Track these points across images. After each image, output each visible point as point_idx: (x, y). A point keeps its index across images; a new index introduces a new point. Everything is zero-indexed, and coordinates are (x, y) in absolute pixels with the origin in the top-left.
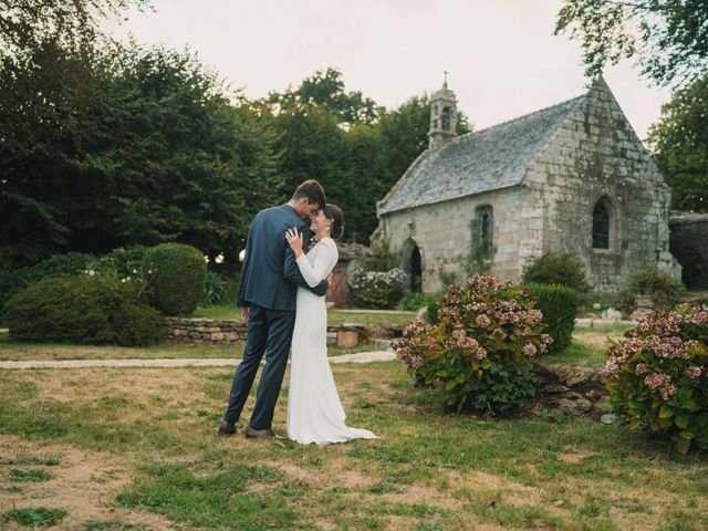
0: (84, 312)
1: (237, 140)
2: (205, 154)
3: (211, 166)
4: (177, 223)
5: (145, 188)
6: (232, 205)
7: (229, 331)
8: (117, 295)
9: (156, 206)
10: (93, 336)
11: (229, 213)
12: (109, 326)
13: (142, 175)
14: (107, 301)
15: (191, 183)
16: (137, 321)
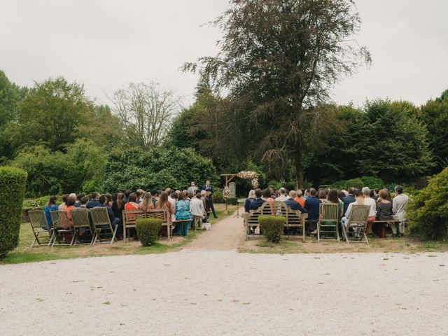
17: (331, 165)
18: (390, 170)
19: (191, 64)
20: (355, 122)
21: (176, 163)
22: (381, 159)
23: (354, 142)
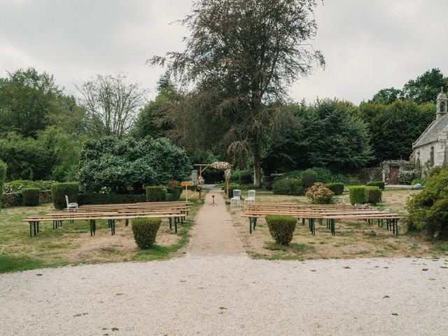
0: (286, 188)
10: (288, 193)
12: (291, 191)
14: (291, 185)
16: (298, 190)
17: (286, 155)
18: (337, 162)
19: (160, 58)
20: (307, 119)
21: (152, 153)
22: (329, 152)
23: (306, 136)
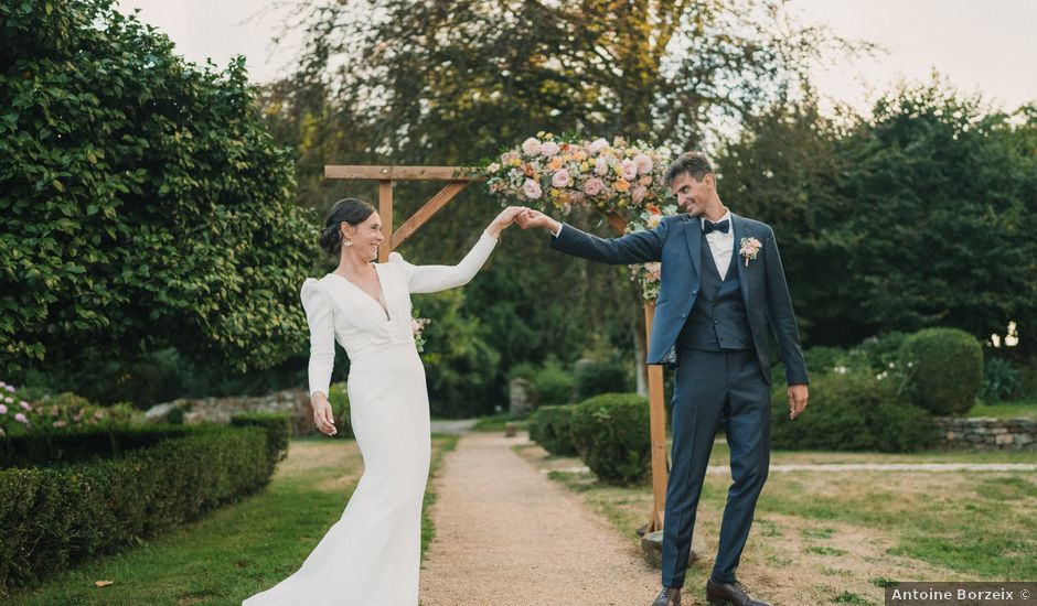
0: (837, 415)
1: (1015, 181)
2: (971, 207)
3: (981, 220)
4: (942, 299)
5: (898, 261)
6: (1017, 268)
7: (1020, 433)
8: (873, 395)
9: (913, 282)
10: (850, 441)
11: (1015, 279)
12: (866, 430)
13: (891, 244)
14: (863, 401)
15: (957, 246)
16: (900, 423)
23: (844, 214)
